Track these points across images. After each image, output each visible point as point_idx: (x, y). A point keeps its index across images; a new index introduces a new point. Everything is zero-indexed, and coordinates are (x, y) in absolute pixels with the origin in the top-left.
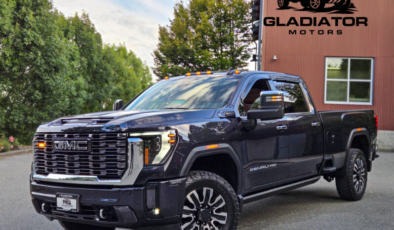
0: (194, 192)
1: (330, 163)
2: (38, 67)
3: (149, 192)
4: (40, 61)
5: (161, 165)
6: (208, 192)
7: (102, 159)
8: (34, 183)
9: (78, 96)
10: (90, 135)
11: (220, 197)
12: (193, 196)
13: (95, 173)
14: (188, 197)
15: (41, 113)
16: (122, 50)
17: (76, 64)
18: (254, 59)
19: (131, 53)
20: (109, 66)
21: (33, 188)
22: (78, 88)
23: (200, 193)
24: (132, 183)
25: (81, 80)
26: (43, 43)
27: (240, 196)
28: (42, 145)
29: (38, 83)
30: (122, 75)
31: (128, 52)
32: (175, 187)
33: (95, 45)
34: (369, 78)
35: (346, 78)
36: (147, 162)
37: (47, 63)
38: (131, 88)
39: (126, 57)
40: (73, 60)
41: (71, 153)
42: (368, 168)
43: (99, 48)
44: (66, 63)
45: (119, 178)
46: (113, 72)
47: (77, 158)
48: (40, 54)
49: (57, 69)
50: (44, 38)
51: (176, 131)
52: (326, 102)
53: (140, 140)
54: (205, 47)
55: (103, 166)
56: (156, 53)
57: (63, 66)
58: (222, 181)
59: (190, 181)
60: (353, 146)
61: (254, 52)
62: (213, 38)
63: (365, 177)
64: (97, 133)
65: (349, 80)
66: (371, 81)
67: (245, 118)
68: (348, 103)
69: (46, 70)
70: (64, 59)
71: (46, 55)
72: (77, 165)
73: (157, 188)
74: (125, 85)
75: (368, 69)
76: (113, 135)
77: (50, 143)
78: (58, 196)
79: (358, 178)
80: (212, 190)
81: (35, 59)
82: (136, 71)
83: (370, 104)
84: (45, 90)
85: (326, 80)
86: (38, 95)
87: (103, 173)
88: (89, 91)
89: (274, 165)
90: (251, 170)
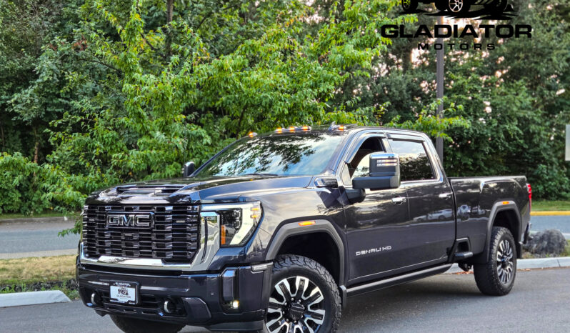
1: (464, 246)
3: (225, 279)
5: (241, 246)
6: (302, 283)
7: (168, 238)
10: (153, 207)
12: (283, 287)
13: (159, 256)
23: (291, 283)
24: (204, 269)
27: (343, 288)
32: (258, 274)
36: (224, 243)
41: (130, 230)
42: (518, 253)
45: (189, 261)
47: (136, 236)
51: (261, 204)
53: (216, 215)
55: (169, 246)
60: (497, 223)
63: (514, 267)
64: (162, 205)
67: (350, 187)
72: (136, 245)
73: (236, 275)
76: (182, 208)
78: (112, 284)
80: (307, 280)
87: (169, 256)
89: (389, 248)
90: (358, 254)
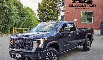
0: (49, 53)
1: (81, 43)
2: (7, 14)
3: (38, 54)
4: (8, 12)
5: (41, 47)
6: (52, 53)
7: (27, 46)
8: (10, 50)
9: (17, 21)
10: (24, 40)
11: (55, 54)
12: (48, 54)
13: (25, 49)
14: (47, 54)
15: (8, 26)
16: (28, 8)
17: (17, 12)
18: (63, 11)
19: (31, 9)
20: (25, 13)
21: (10, 52)
22: (17, 18)
23: (50, 53)
24: (34, 51)
25: (18, 16)
26: (8, 8)
27: (60, 53)
28: (12, 41)
29: (7, 18)
30: (28, 15)
31: (30, 8)
32: (44, 52)
33: (21, 7)
34: (92, 17)
35: (86, 16)
36: (38, 46)
37: (9, 13)
38: (31, 18)
39: (29, 10)
40: (16, 11)
41: (19, 44)
42: (91, 43)
43: (23, 8)
44: (14, 13)
45: (31, 50)
46: (26, 14)
47: (21, 45)
48: (7, 11)
49: (12, 14)
50: (8, 6)
51: (45, 39)
52: (81, 23)
53: (36, 41)
54: (50, 9)
55: (27, 47)
56: (38, 10)
57: (13, 14)
58: (55, 50)
59: (48, 50)
60: (87, 38)
61: (63, 10)
62: (52, 6)
63: (90, 45)
64: (25, 39)
65: (87, 17)
66: (93, 17)
67: (61, 34)
68: (87, 23)
69: (9, 15)
70: (14, 12)
71: (9, 11)
72: (21, 47)
73: (40, 53)
74: (29, 17)
75: (92, 14)
76: (30, 40)
77: (14, 41)
78: (16, 54)
79: (88, 46)
80: (53, 52)
81: (6, 12)
82: (32, 13)
83: (92, 23)
84: (9, 20)
85: (81, 17)
86: (7, 21)
87: (27, 49)
88: (20, 19)
89: (68, 45)
90: (62, 46)
